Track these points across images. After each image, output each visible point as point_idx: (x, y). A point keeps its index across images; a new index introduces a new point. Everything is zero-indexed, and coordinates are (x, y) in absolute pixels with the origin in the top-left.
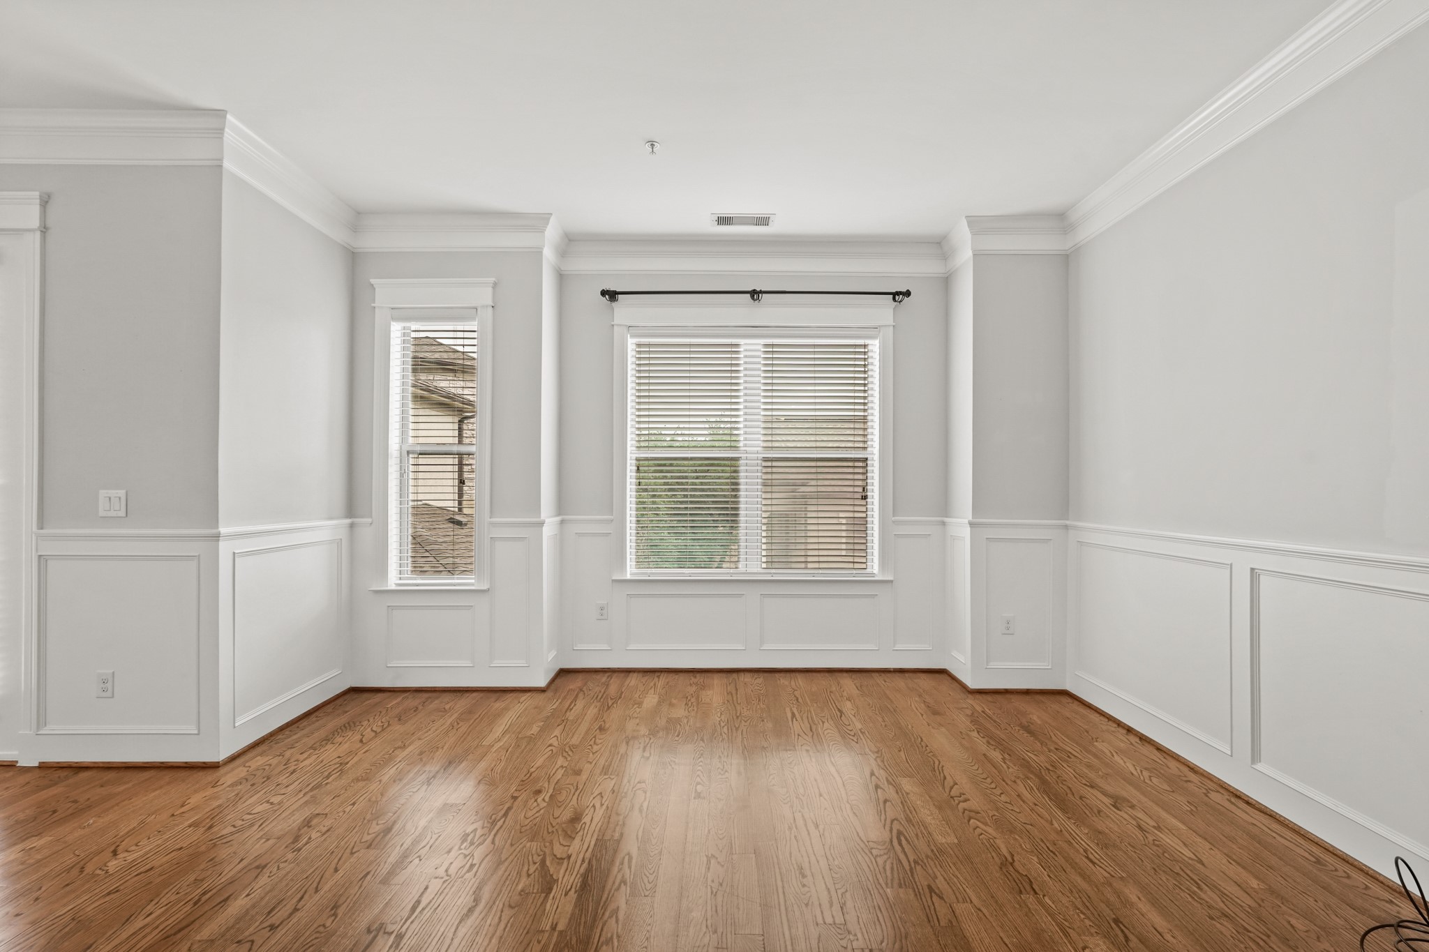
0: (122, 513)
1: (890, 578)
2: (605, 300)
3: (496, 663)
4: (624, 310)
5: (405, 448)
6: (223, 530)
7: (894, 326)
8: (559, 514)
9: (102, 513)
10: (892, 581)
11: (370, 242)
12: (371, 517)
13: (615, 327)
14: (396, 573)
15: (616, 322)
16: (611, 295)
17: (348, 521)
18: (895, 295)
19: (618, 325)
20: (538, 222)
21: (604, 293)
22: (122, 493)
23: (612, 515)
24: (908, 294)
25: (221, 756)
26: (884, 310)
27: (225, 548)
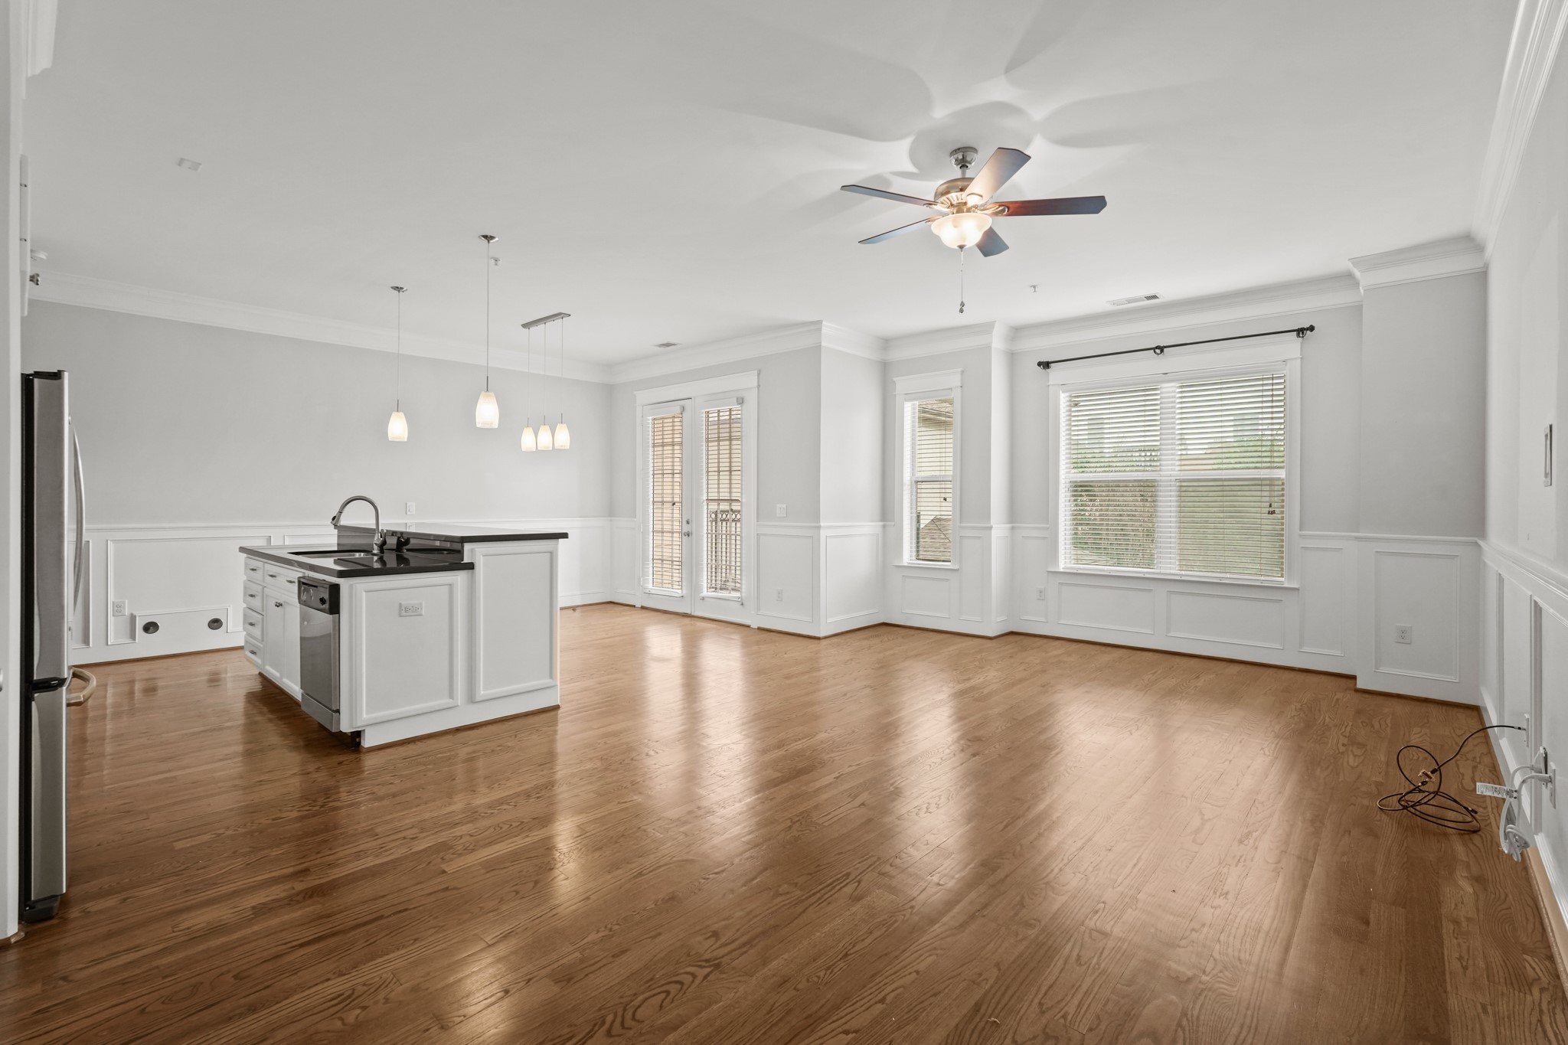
0: (785, 515)
1: (1296, 586)
2: (1040, 369)
3: (963, 617)
4: (1056, 373)
5: (914, 479)
6: (822, 524)
7: (1301, 358)
8: (1010, 523)
9: (778, 515)
10: (1297, 589)
11: (897, 355)
12: (894, 521)
13: (1050, 387)
14: (907, 556)
15: (1051, 383)
16: (1046, 365)
17: (882, 523)
18: (1300, 332)
19: (1052, 385)
20: (986, 328)
21: (1040, 364)
22: (784, 506)
23: (1048, 524)
24: (1312, 328)
25: (822, 635)
26: (1292, 346)
27: (823, 533)
